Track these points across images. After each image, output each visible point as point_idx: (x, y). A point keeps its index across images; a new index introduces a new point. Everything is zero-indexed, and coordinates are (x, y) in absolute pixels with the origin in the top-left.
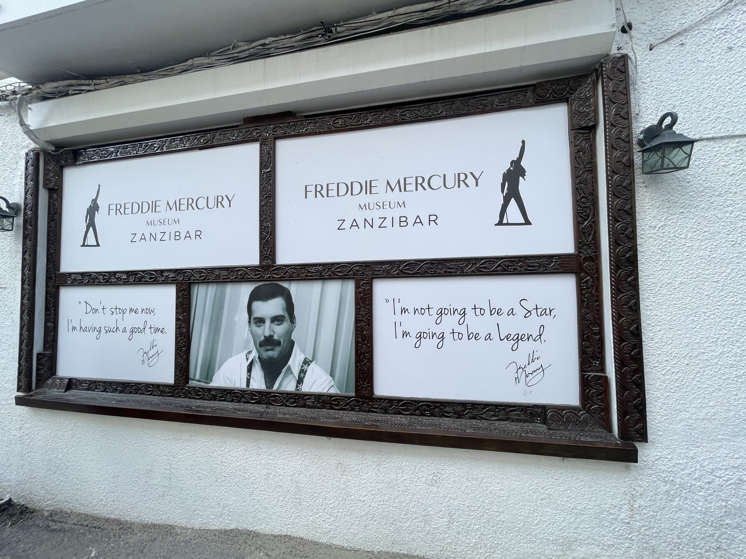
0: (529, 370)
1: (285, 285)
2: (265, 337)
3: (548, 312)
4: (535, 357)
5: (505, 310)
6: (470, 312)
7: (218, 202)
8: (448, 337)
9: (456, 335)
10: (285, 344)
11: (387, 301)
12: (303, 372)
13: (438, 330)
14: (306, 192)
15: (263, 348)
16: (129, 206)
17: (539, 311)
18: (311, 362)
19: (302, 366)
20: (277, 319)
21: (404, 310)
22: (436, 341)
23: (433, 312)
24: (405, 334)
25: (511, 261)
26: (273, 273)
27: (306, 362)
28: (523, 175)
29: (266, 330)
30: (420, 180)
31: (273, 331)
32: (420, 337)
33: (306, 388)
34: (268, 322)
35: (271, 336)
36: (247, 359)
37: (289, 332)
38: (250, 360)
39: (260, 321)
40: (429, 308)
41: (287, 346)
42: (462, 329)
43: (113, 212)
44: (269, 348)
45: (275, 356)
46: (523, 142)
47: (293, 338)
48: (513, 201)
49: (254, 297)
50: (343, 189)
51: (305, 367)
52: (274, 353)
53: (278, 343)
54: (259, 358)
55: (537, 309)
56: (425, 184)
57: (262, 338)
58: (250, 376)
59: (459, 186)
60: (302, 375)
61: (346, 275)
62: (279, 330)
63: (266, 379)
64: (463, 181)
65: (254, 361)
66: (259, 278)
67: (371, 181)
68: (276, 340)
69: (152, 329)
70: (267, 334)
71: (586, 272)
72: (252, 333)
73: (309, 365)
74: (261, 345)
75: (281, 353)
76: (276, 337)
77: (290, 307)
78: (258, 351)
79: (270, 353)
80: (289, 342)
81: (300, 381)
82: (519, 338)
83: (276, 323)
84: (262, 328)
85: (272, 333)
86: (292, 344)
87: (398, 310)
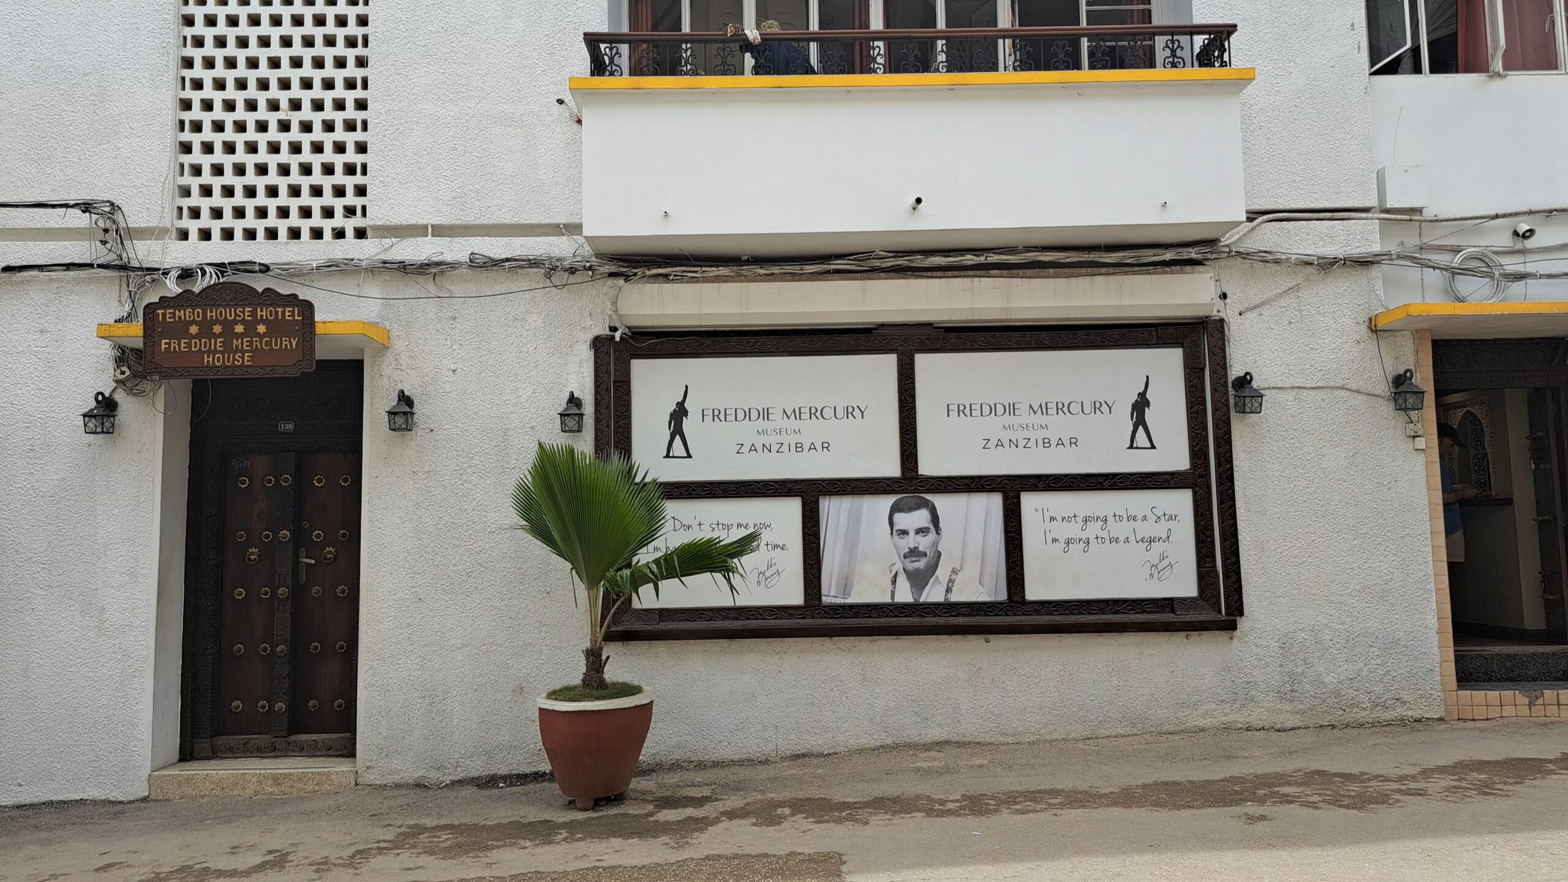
0: (1160, 567)
1: (929, 497)
2: (909, 548)
3: (1173, 518)
4: (1165, 556)
5: (1139, 517)
6: (1111, 519)
7: (849, 412)
8: (1092, 541)
9: (1099, 540)
10: (932, 555)
11: (1037, 510)
12: (951, 581)
13: (1084, 536)
14: (948, 410)
15: (907, 560)
16: (731, 412)
17: (1167, 517)
18: (959, 571)
19: (950, 576)
20: (921, 531)
21: (1052, 519)
22: (1082, 545)
23: (1079, 519)
24: (1055, 540)
25: (1141, 477)
26: (919, 486)
27: (954, 572)
28: (1148, 406)
29: (911, 541)
30: (1060, 406)
31: (918, 543)
32: (1068, 542)
33: (954, 598)
34: (912, 534)
35: (917, 548)
36: (891, 571)
37: (936, 544)
38: (893, 573)
39: (904, 533)
40: (1075, 516)
41: (933, 556)
42: (1105, 534)
43: (709, 419)
44: (914, 559)
45: (922, 567)
46: (1147, 377)
47: (939, 549)
48: (1141, 428)
49: (895, 509)
50: (986, 410)
51: (953, 577)
52: (921, 564)
53: (925, 555)
54: (904, 569)
55: (1165, 515)
56: (1065, 409)
57: (907, 550)
58: (894, 588)
59: (1095, 413)
60: (950, 585)
61: (994, 488)
62: (924, 543)
63: (914, 591)
64: (1099, 408)
65: (899, 573)
66: (903, 490)
67: (1014, 404)
68: (921, 552)
69: (770, 547)
70: (912, 546)
71: (1200, 487)
72: (894, 545)
73: (957, 574)
74: (905, 557)
75: (927, 564)
76: (921, 549)
77: (935, 519)
78: (903, 563)
79: (916, 565)
80: (935, 552)
81: (948, 590)
82: (1151, 541)
83: (921, 534)
84: (906, 539)
85: (917, 545)
86: (939, 555)
87: (1047, 519)
